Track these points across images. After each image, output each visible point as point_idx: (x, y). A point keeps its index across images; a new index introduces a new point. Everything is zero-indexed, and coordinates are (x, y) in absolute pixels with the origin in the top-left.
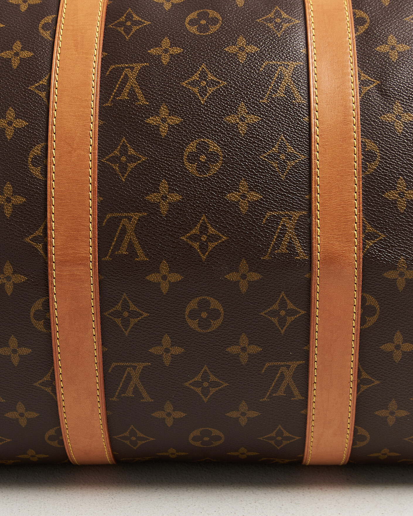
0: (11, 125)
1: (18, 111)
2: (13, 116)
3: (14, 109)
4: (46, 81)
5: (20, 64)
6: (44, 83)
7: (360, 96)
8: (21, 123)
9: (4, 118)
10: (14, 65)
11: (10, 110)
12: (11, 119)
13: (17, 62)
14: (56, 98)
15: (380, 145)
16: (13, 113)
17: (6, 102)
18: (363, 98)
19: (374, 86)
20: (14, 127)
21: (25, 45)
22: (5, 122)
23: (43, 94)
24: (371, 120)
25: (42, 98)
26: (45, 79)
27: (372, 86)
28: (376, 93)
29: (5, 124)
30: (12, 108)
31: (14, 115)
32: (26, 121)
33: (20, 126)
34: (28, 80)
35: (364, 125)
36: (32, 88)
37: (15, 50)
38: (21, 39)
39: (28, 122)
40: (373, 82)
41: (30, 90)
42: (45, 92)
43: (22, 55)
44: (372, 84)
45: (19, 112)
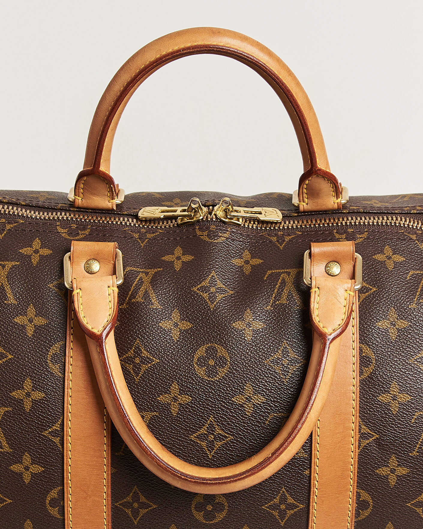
0: (28, 470)
1: (33, 457)
2: (29, 462)
3: (30, 455)
4: (59, 426)
5: (32, 406)
6: (57, 428)
7: (359, 449)
8: (37, 469)
9: (20, 463)
10: (27, 408)
11: (26, 456)
12: (28, 464)
13: (29, 404)
14: (70, 447)
15: (373, 496)
16: (29, 458)
17: (21, 447)
18: (361, 452)
19: (373, 440)
20: (31, 472)
21: (35, 384)
22: (22, 467)
23: (57, 440)
24: (367, 473)
25: (56, 444)
26: (58, 424)
27: (371, 440)
28: (375, 446)
29: (22, 468)
30: (28, 453)
31: (30, 460)
32: (41, 466)
33: (36, 472)
34: (40, 425)
35: (360, 477)
36: (46, 433)
37: (26, 390)
38: (31, 376)
39: (44, 468)
40: (372, 435)
41: (44, 435)
42: (59, 438)
43: (34, 396)
44: (371, 437)
45: (35, 458)
